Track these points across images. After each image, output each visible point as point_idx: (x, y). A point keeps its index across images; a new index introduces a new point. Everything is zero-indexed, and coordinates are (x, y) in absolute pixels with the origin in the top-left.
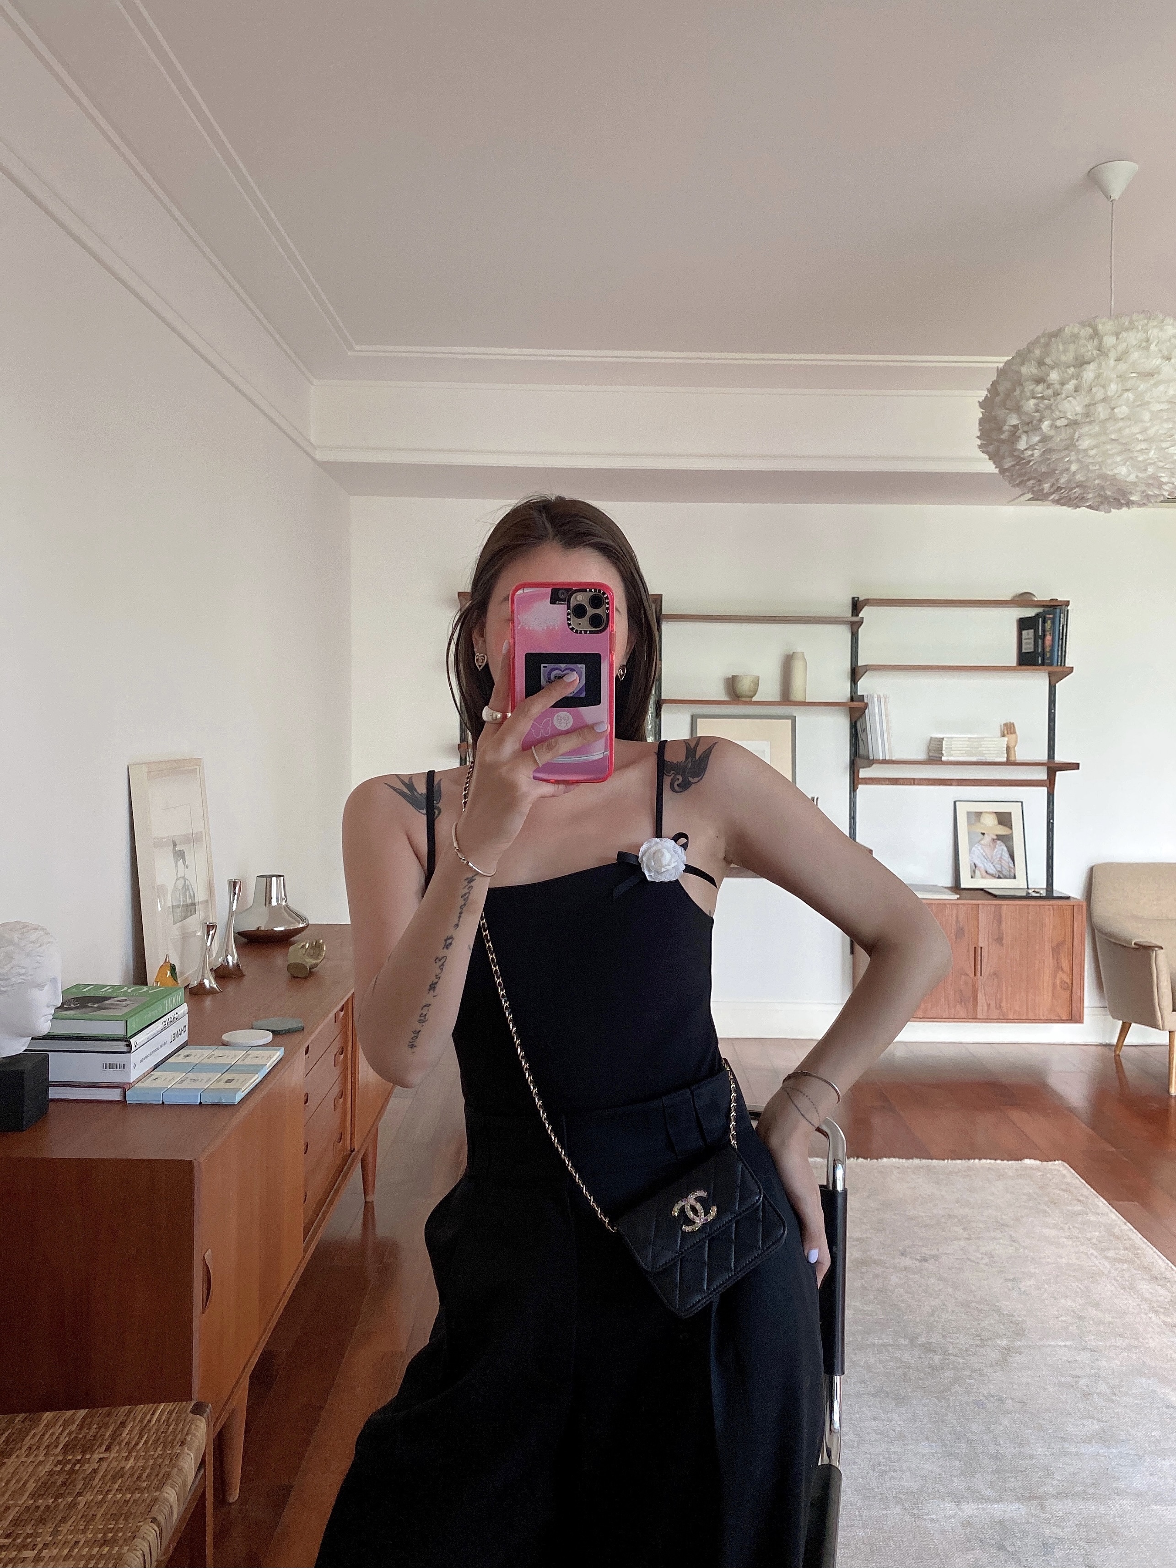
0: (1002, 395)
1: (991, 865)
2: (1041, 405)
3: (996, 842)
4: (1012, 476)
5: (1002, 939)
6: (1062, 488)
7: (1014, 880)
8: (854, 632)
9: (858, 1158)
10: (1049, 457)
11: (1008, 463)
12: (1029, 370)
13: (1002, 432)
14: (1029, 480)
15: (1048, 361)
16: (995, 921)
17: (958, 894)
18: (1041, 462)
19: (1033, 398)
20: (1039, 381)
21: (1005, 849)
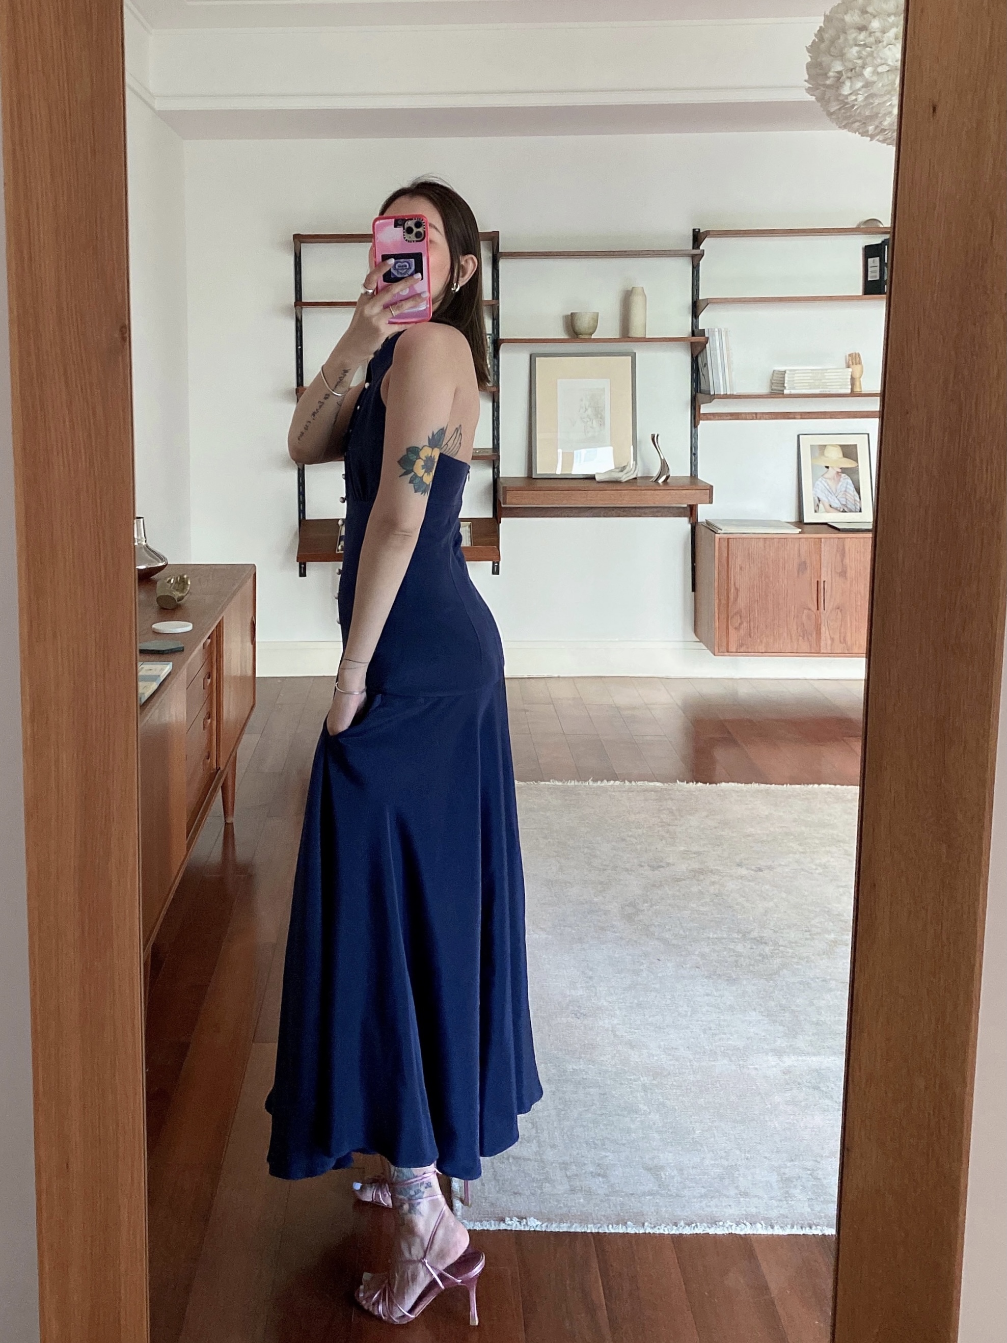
0: (827, 42)
1: (836, 499)
2: (864, 53)
3: (841, 476)
4: (839, 118)
5: (845, 572)
6: (885, 130)
7: (860, 513)
8: (695, 266)
9: (697, 782)
10: (871, 101)
11: (834, 107)
12: (852, 18)
13: (827, 78)
14: (853, 123)
15: (870, 9)
16: (838, 555)
17: (800, 528)
18: (866, 106)
19: (857, 45)
20: (862, 28)
21: (850, 482)
